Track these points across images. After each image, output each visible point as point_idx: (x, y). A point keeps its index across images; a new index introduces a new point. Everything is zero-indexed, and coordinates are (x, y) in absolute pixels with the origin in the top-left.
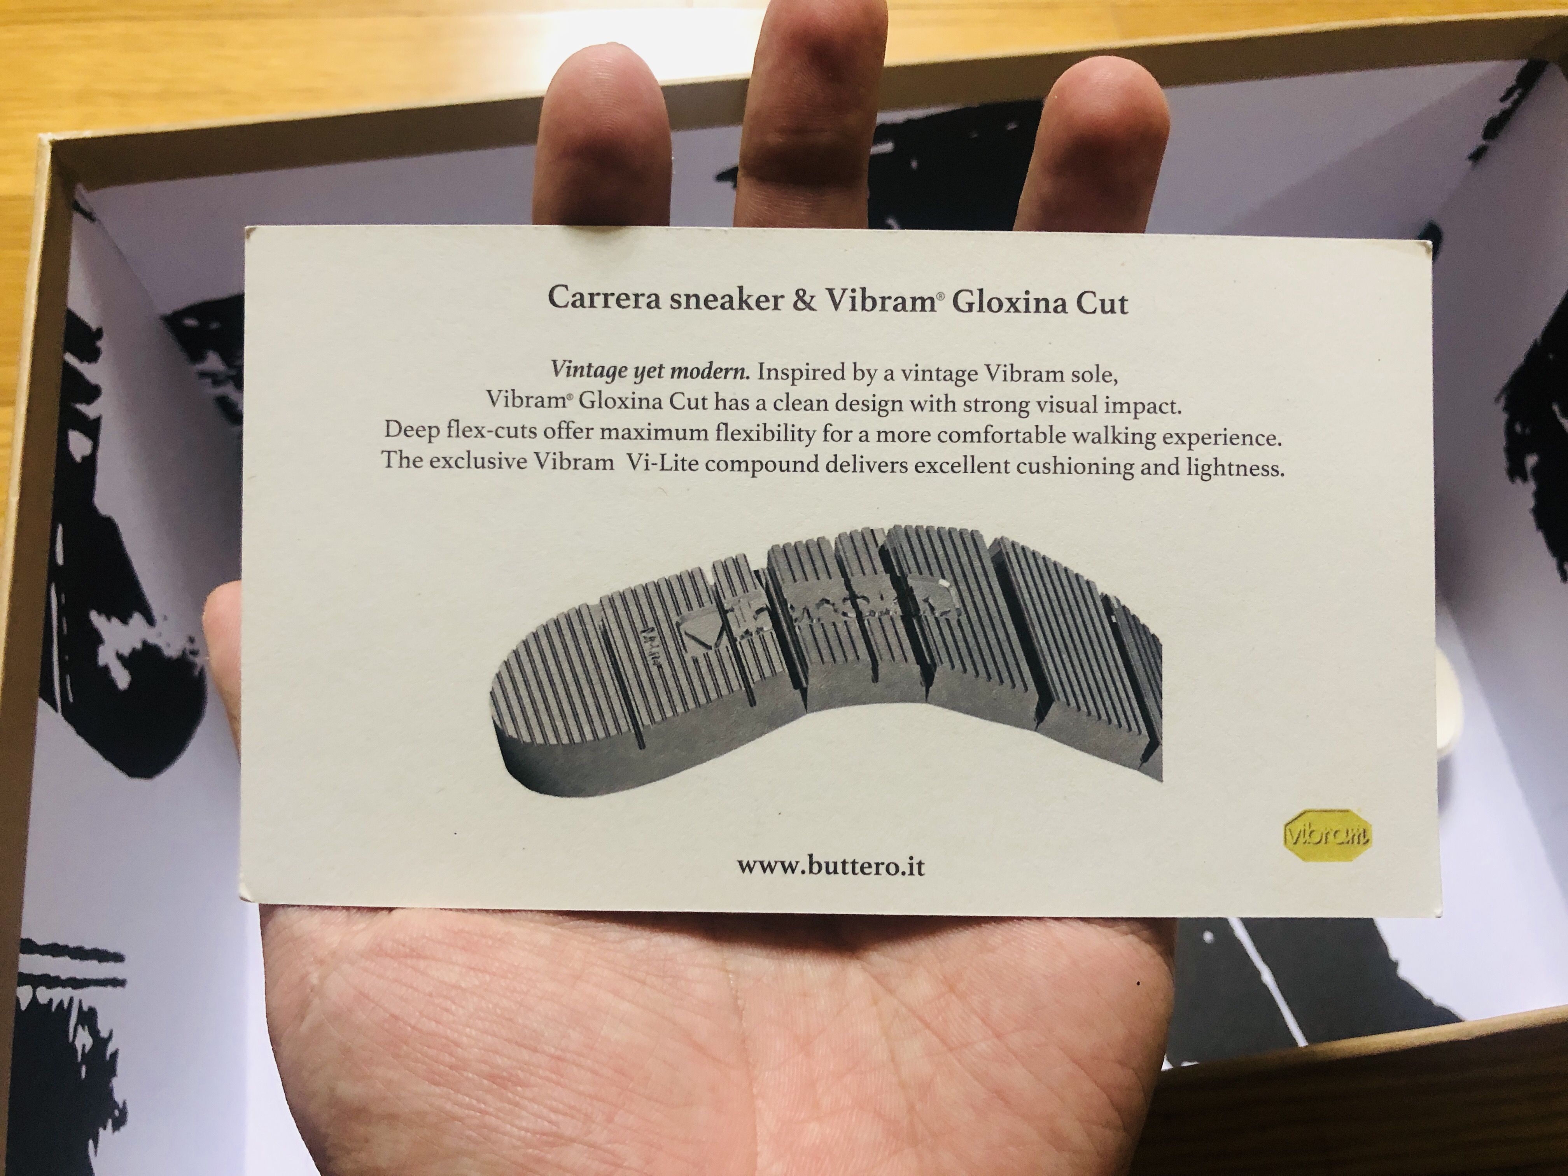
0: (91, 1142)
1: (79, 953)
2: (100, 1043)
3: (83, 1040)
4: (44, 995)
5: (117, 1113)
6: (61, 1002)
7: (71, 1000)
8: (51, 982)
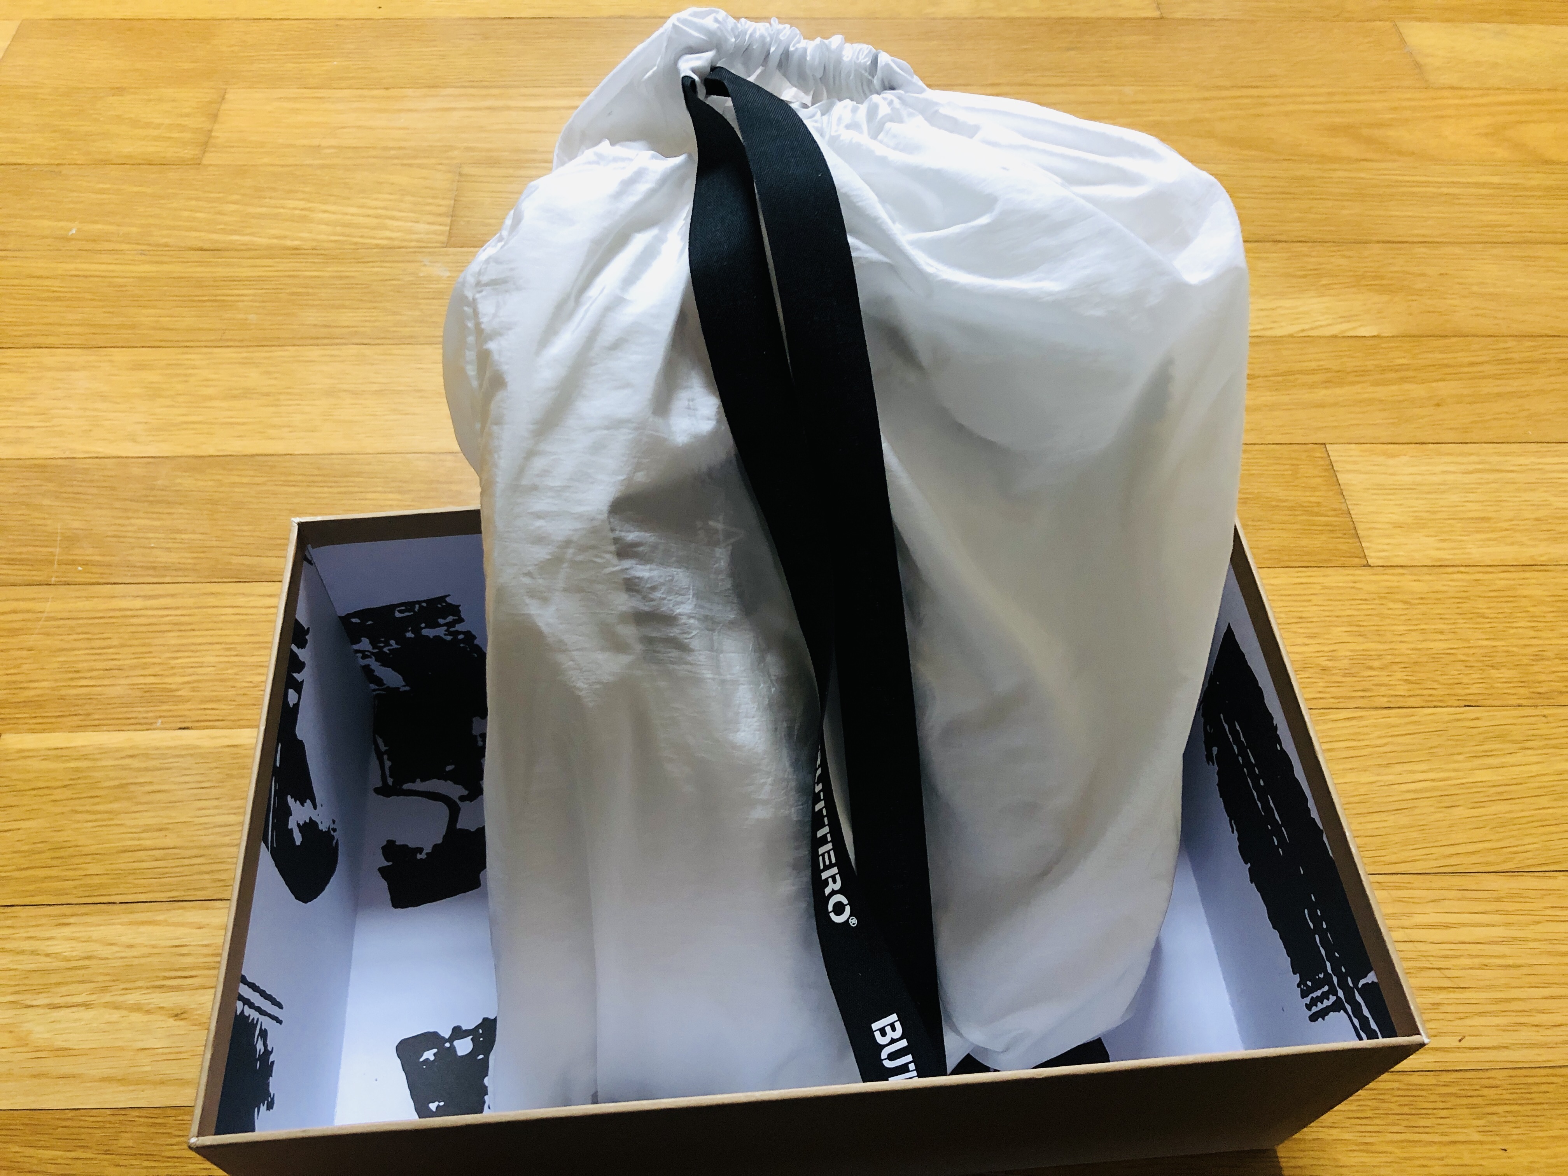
0: (256, 1110)
1: (263, 994)
2: (267, 1053)
3: (260, 1046)
4: (248, 1011)
5: (270, 1100)
6: (253, 1019)
7: (258, 1019)
8: (251, 1005)
